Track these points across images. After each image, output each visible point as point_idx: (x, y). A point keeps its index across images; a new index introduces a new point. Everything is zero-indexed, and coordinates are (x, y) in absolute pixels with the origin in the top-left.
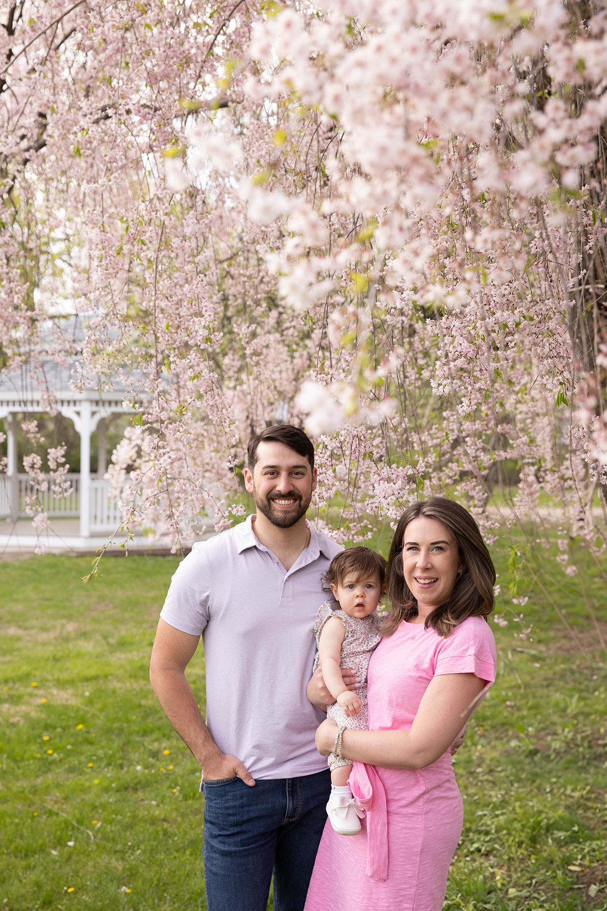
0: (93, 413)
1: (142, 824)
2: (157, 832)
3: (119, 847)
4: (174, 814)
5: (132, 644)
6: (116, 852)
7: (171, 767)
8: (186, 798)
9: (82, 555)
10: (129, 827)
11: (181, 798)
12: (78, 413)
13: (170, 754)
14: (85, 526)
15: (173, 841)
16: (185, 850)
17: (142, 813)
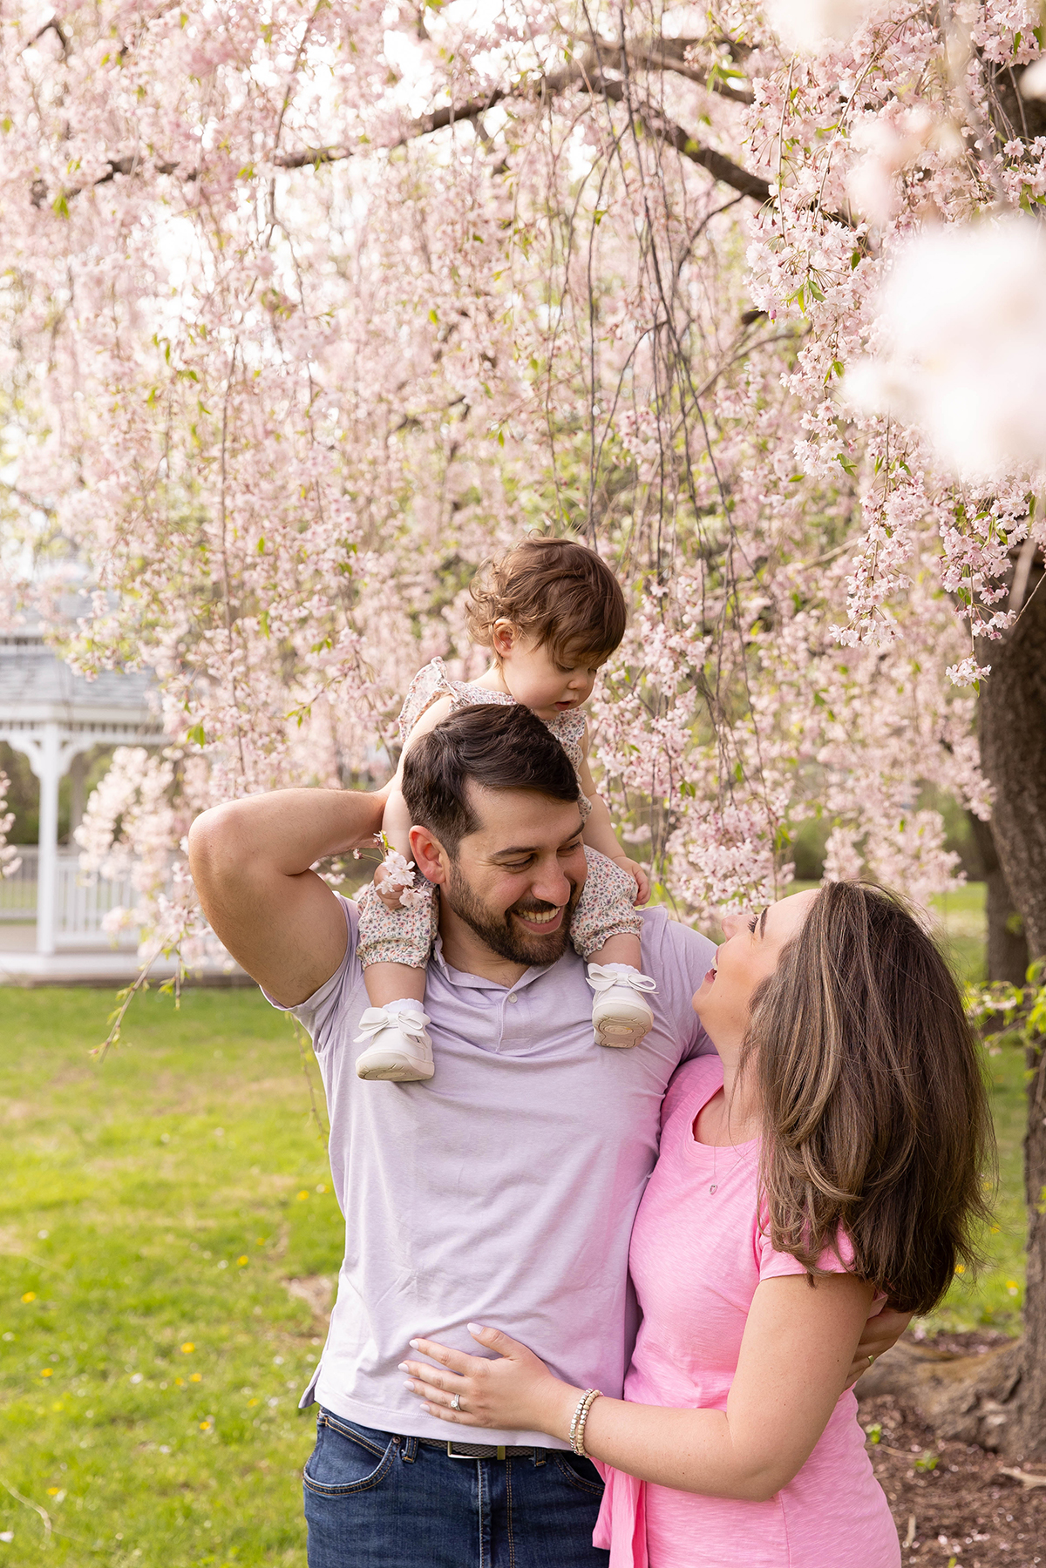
0: (64, 744)
1: (143, 1496)
2: (172, 1513)
3: (100, 1543)
4: (204, 1474)
5: (124, 1142)
6: (93, 1554)
7: (196, 1377)
8: (226, 1440)
9: (40, 984)
10: (116, 1501)
11: (215, 1440)
12: (38, 744)
13: (196, 1351)
14: (46, 935)
15: (205, 1531)
16: (225, 1548)
17: (142, 1472)
